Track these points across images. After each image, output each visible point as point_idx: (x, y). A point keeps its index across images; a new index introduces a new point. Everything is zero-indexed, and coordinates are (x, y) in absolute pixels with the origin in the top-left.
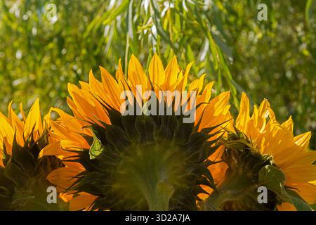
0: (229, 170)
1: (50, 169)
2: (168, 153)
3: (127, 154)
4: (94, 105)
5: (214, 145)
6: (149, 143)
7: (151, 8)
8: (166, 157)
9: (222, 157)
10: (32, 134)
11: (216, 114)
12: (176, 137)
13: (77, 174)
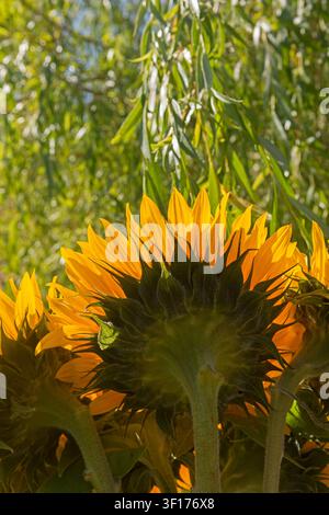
0: (307, 334)
1: (59, 363)
2: (211, 326)
3: (153, 336)
4: (99, 273)
5: (279, 303)
6: (179, 317)
7: (170, 114)
8: (208, 332)
9: (295, 317)
10: (26, 319)
11: (276, 258)
12: (217, 303)
13: (94, 367)
